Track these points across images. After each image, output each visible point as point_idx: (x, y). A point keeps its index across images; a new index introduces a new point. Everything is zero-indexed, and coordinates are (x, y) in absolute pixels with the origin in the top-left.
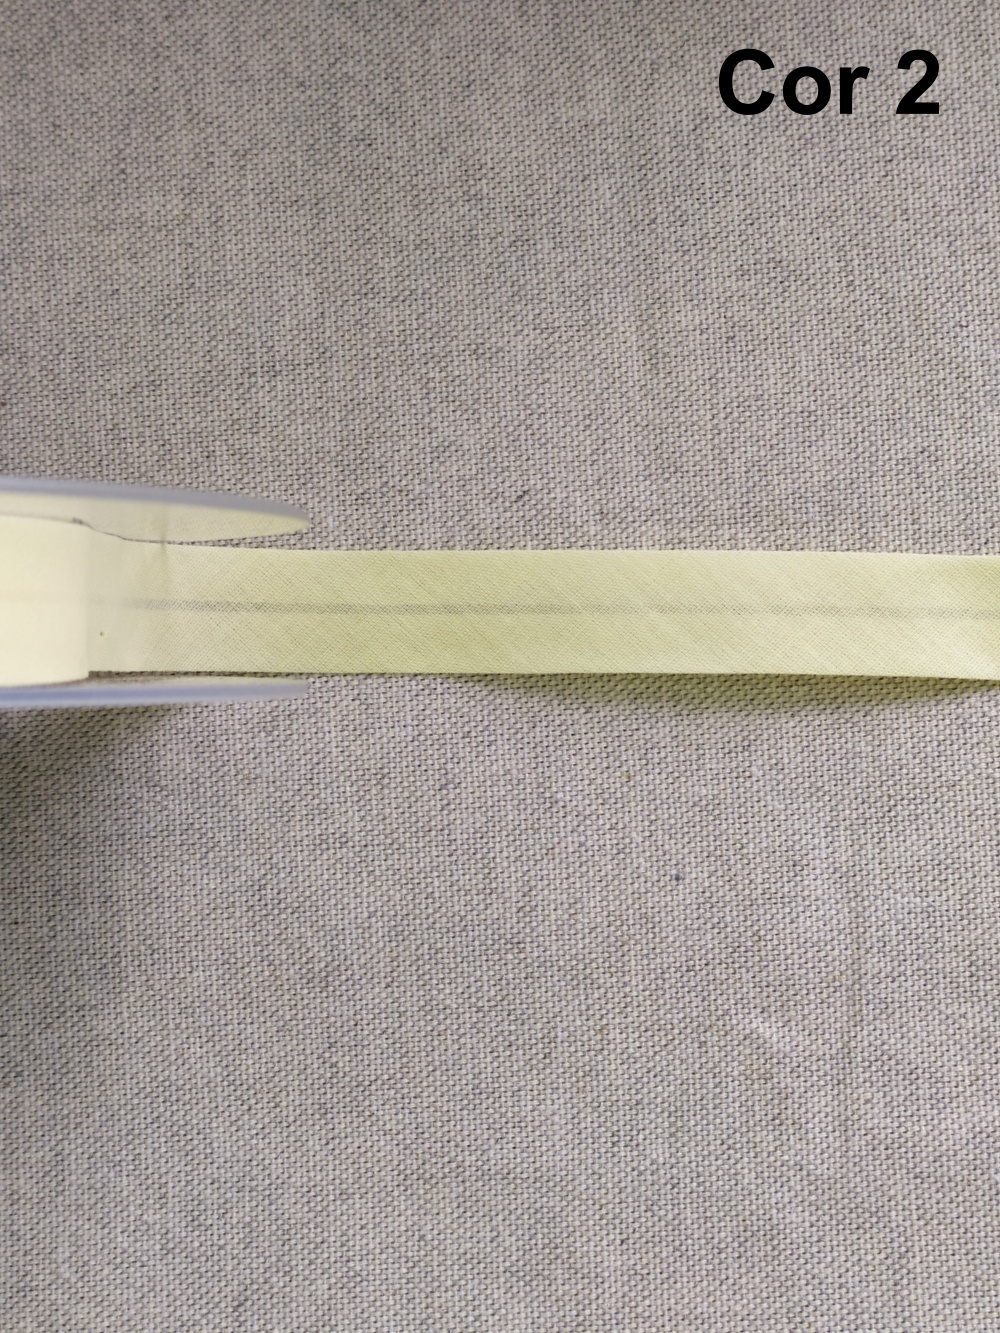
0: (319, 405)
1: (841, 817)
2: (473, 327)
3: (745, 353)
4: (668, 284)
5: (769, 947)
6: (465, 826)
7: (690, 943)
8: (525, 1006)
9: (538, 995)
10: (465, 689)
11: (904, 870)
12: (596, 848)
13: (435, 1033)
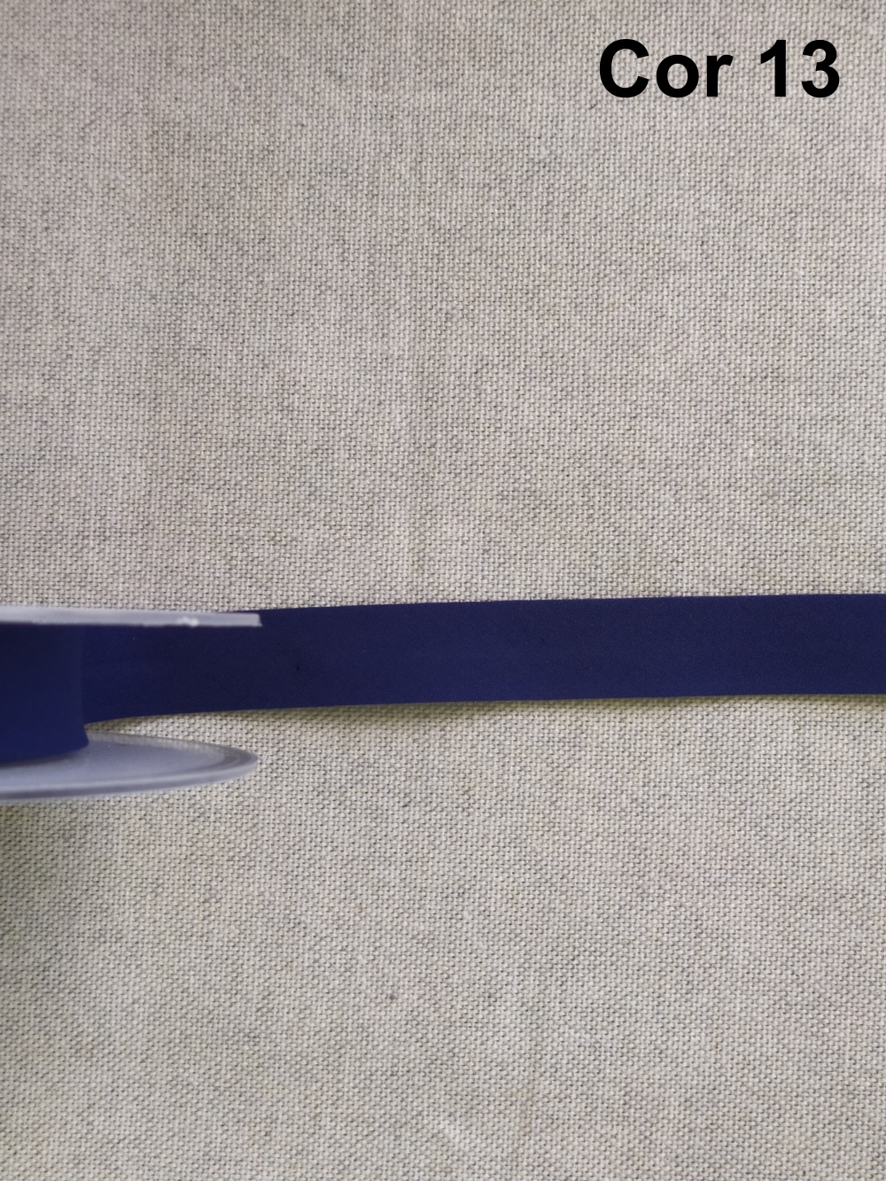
0: (138, 568)
1: (533, 961)
2: (273, 517)
3: (497, 565)
4: (440, 500)
5: (461, 1063)
6: (221, 935)
7: (396, 1052)
8: (254, 1090)
9: (266, 1082)
10: (234, 820)
11: (579, 1010)
12: (328, 965)
13: (178, 1104)
